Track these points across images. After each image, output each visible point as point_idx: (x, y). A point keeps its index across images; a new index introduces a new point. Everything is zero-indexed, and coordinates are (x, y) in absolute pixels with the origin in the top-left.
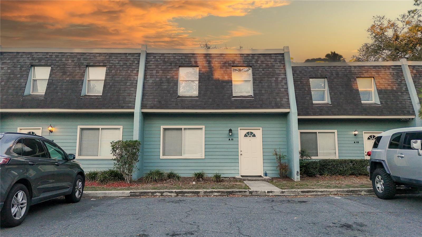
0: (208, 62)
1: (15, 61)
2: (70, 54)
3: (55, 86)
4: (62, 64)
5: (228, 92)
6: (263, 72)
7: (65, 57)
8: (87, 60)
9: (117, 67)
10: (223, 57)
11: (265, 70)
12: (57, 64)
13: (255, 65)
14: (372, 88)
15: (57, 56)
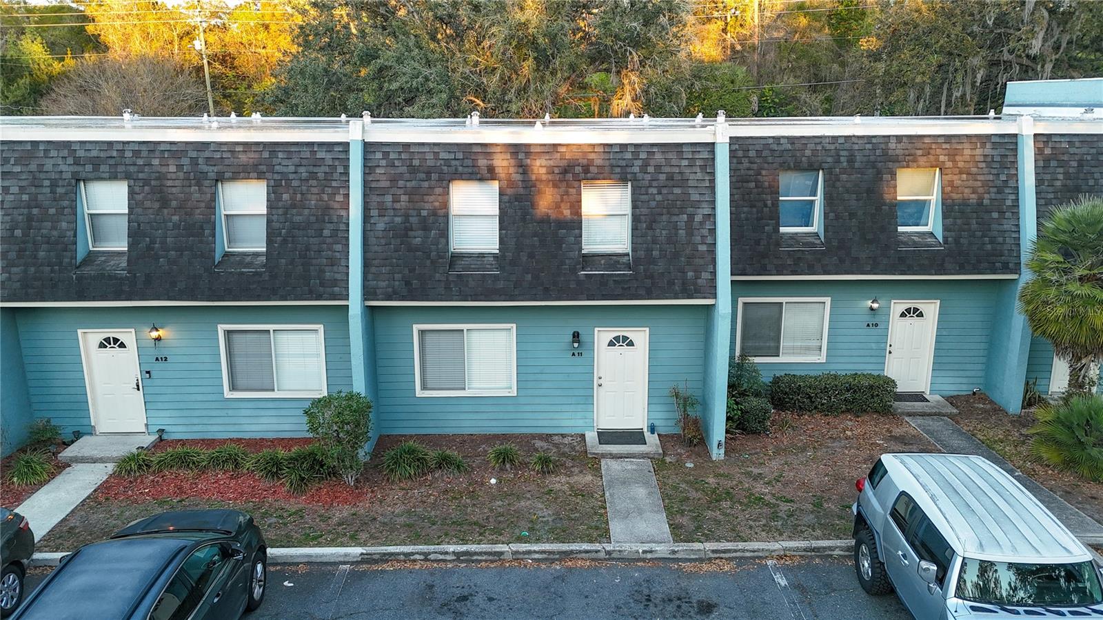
0: (521, 170)
1: (33, 167)
2: (168, 147)
3: (148, 239)
4: (154, 176)
5: (571, 254)
6: (658, 198)
7: (157, 154)
8: (215, 165)
9: (295, 183)
10: (559, 154)
11: (665, 191)
12: (141, 176)
13: (640, 176)
14: (933, 195)
15: (137, 153)
